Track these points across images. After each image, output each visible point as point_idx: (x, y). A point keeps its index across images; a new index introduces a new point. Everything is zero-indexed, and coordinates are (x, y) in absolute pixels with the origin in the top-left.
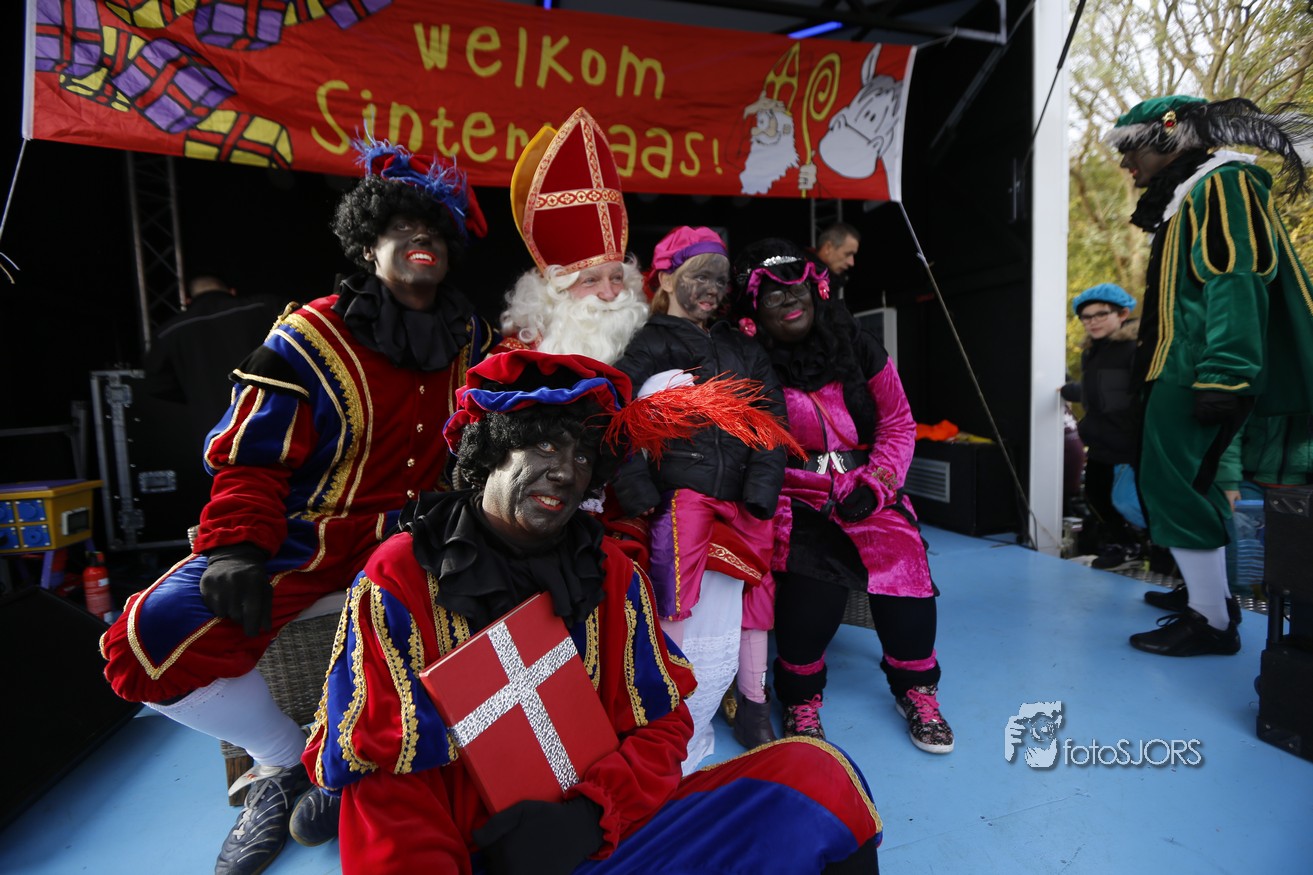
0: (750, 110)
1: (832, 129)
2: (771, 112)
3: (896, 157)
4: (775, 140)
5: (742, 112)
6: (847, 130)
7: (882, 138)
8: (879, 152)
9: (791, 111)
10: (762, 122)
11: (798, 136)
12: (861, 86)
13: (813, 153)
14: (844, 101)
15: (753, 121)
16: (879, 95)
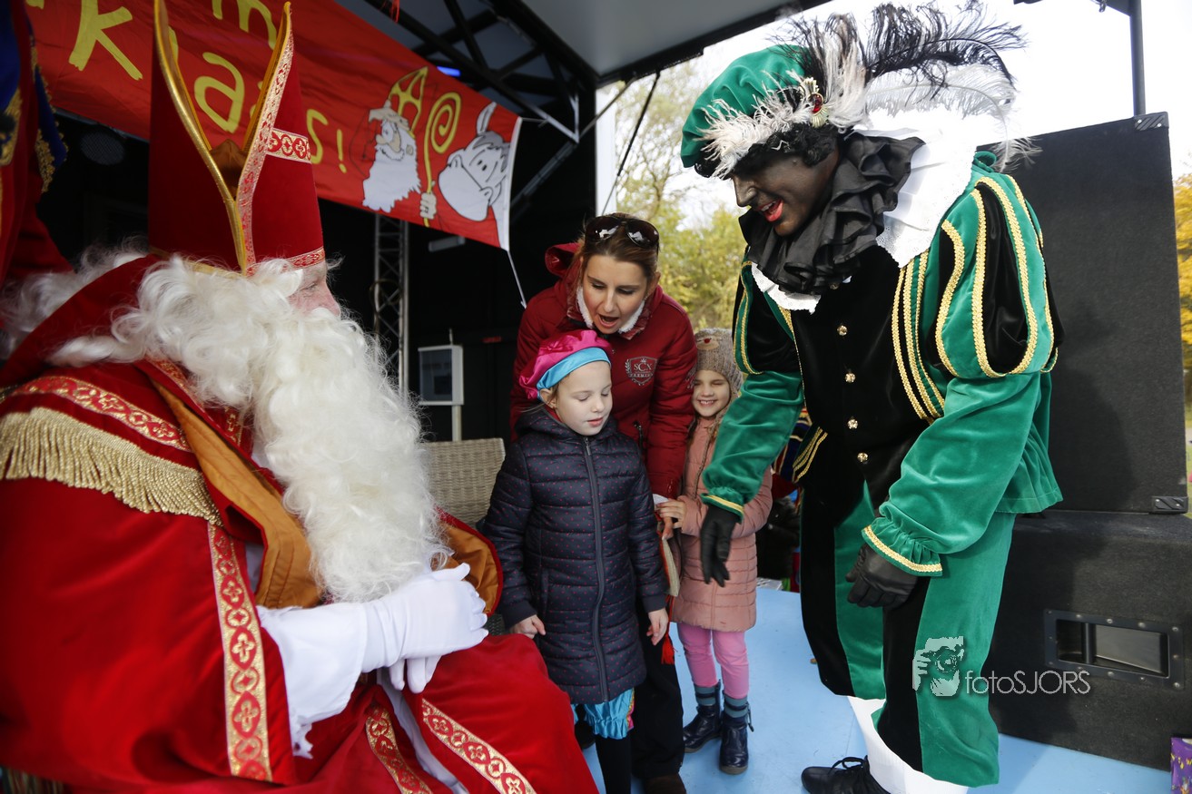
0: (375, 114)
1: (450, 165)
2: (396, 125)
3: (504, 209)
4: (399, 156)
5: (367, 114)
6: (463, 171)
7: (491, 188)
8: (489, 200)
9: (414, 133)
10: (387, 133)
11: (420, 160)
12: (477, 136)
13: (434, 183)
14: (461, 143)
15: (377, 128)
16: (490, 148)
